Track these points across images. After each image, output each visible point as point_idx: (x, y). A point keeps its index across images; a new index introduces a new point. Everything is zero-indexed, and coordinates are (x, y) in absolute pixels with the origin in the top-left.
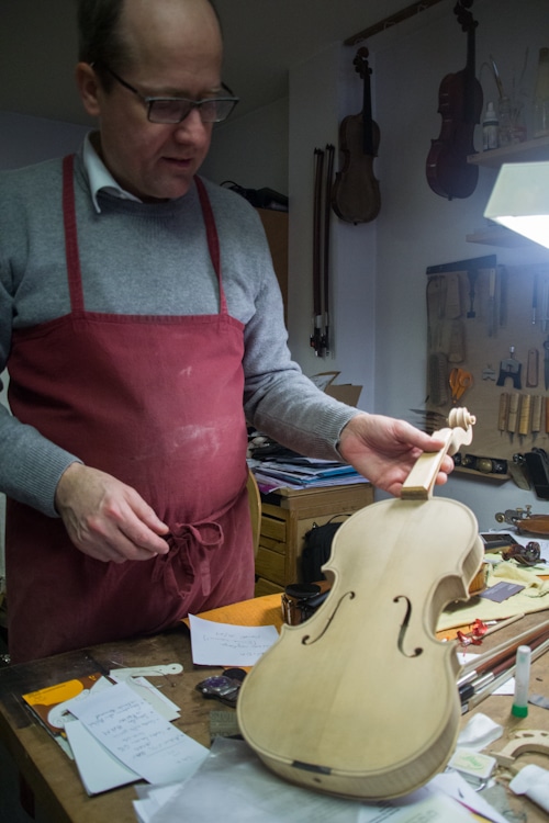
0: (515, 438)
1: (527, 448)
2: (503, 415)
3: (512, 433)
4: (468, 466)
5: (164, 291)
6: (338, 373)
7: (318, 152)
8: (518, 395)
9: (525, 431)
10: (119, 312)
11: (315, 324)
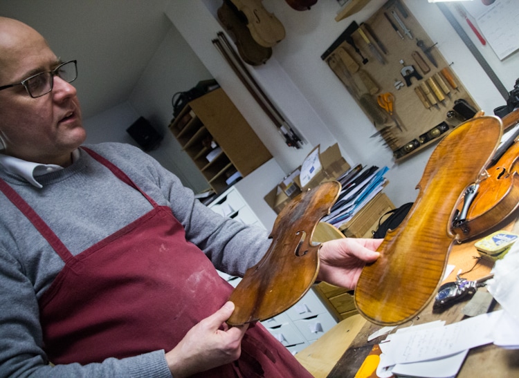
0: (440, 105)
1: (450, 105)
2: (423, 99)
3: (436, 104)
4: (426, 141)
6: (319, 146)
7: (215, 41)
8: (424, 83)
9: (442, 97)
11: (283, 133)
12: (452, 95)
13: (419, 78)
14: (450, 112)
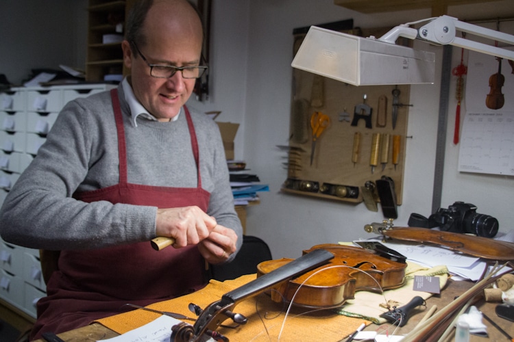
1: (377, 176)
2: (355, 150)
4: (325, 192)
5: (171, 173)
6: (219, 113)
9: (375, 162)
10: (149, 184)
12: (387, 167)
13: (369, 125)
14: (370, 182)
